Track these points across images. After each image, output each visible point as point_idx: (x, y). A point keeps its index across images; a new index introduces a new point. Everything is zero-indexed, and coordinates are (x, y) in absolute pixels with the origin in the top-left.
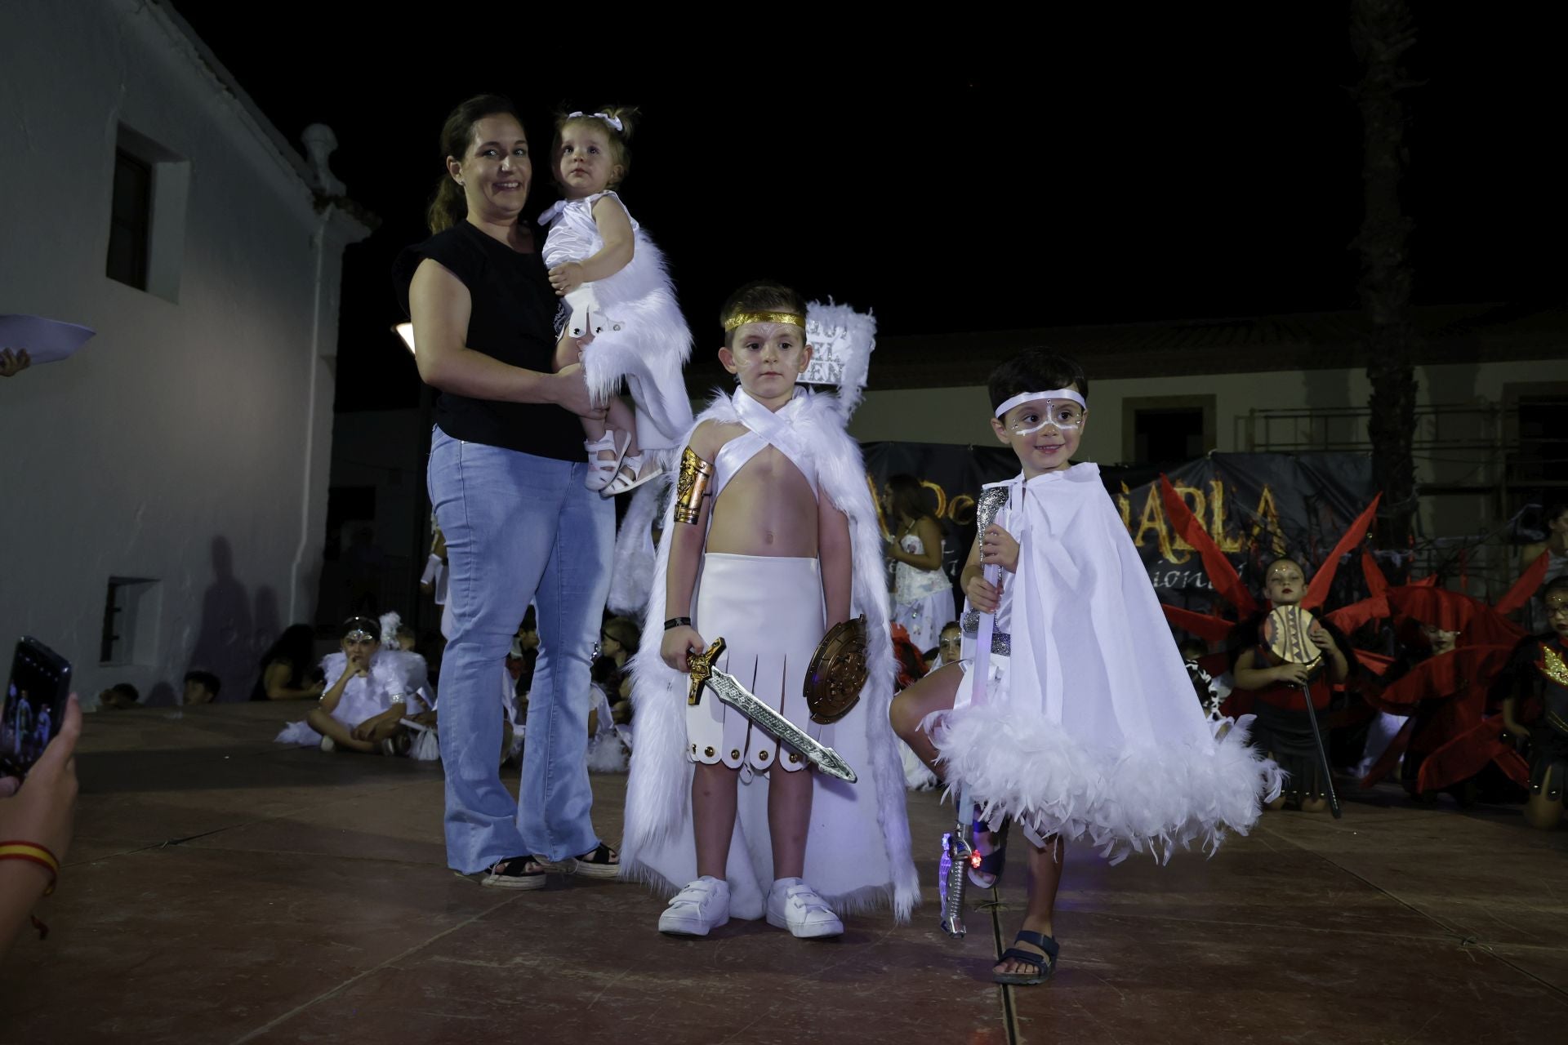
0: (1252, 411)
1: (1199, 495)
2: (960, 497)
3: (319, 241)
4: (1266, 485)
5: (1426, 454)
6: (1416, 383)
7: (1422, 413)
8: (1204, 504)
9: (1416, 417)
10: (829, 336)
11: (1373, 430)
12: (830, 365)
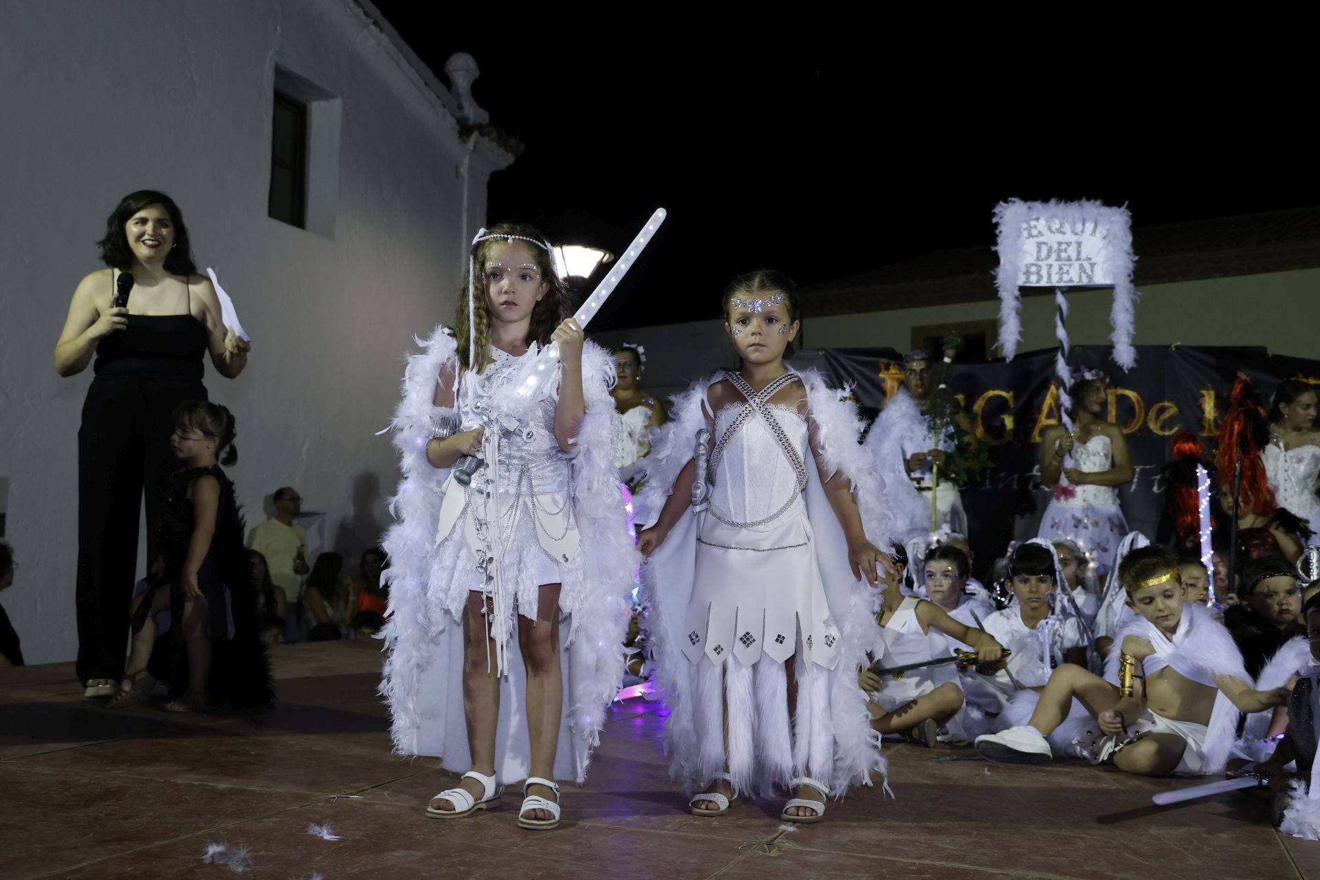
2: (1161, 404)
3: (464, 171)
10: (1076, 234)
12: (1081, 265)
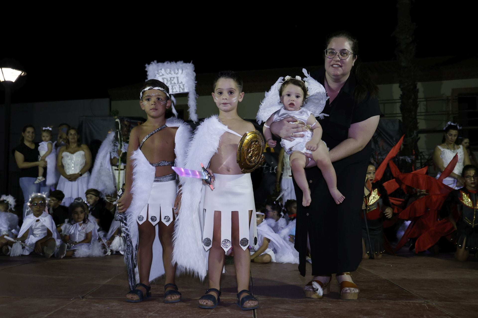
5: (423, 117)
6: (418, 89)
7: (420, 101)
9: (418, 103)
10: (176, 74)
11: (402, 108)
12: (179, 85)
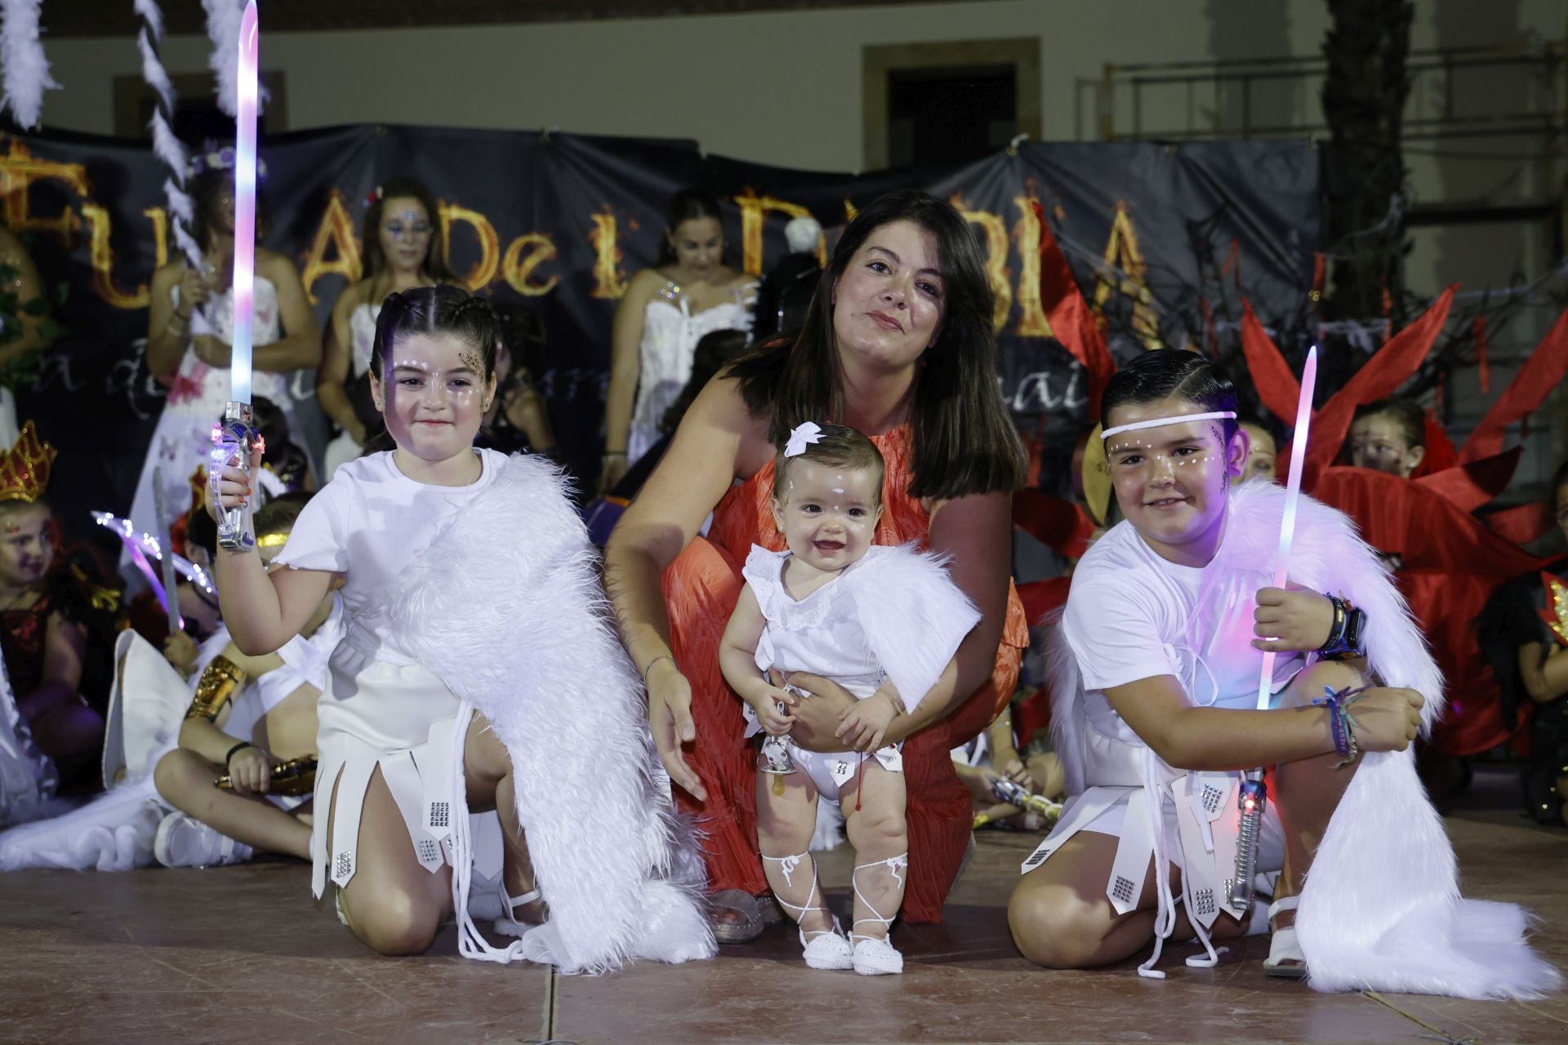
0: (1109, 69)
1: (995, 228)
2: (526, 239)
4: (1121, 203)
5: (1428, 145)
6: (1411, 6)
8: (1005, 244)
9: (1409, 74)
11: (1331, 102)
